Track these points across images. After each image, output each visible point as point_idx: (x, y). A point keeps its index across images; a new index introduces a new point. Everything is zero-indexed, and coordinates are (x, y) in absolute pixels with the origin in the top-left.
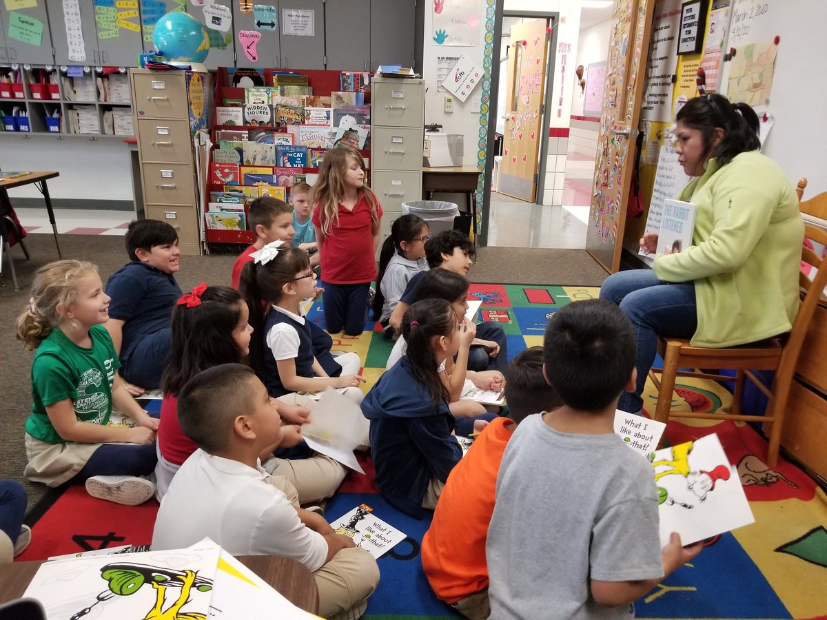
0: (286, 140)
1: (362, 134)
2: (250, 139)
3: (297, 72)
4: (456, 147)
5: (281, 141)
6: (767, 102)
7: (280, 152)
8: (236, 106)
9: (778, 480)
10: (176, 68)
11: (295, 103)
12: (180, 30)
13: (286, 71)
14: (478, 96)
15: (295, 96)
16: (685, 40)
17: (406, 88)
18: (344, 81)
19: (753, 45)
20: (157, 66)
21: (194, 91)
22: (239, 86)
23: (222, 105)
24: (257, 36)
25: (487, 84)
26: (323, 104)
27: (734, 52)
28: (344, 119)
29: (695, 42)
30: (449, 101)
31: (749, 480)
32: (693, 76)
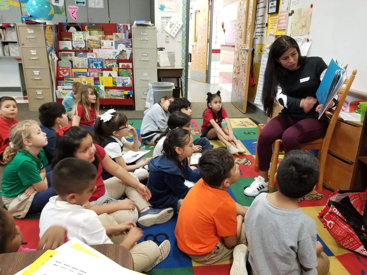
0: (93, 56)
1: (128, 52)
2: (76, 56)
3: (96, 24)
4: (172, 57)
5: (90, 56)
6: (309, 33)
7: (90, 61)
8: (68, 40)
9: (322, 198)
10: (39, 23)
11: (96, 39)
12: (40, 5)
13: (91, 24)
14: (181, 35)
15: (96, 35)
16: (271, 7)
17: (148, 30)
18: (119, 28)
19: (301, 8)
20: (30, 22)
21: (48, 34)
22: (69, 31)
23: (61, 40)
24: (76, 8)
25: (184, 29)
26: (110, 39)
27: (293, 12)
28: (119, 45)
29: (275, 8)
30: (168, 36)
31: (310, 198)
32: (275, 23)
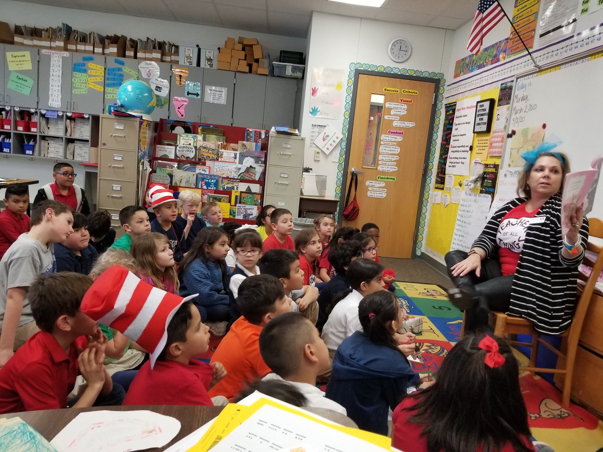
0: (205, 171)
1: (259, 169)
2: (179, 168)
3: (216, 126)
4: (321, 183)
5: (200, 171)
7: (199, 178)
8: (171, 145)
9: (569, 415)
10: (134, 116)
11: (213, 147)
12: (138, 92)
13: (208, 125)
14: (337, 153)
15: (213, 142)
16: (479, 124)
17: (291, 143)
18: (248, 135)
19: (528, 128)
20: (120, 114)
21: (143, 133)
22: (174, 132)
23: (160, 144)
24: (185, 101)
25: (344, 144)
26: (232, 149)
27: (514, 133)
28: (246, 159)
29: (486, 125)
30: (318, 153)
31: (549, 415)
32: (484, 146)
